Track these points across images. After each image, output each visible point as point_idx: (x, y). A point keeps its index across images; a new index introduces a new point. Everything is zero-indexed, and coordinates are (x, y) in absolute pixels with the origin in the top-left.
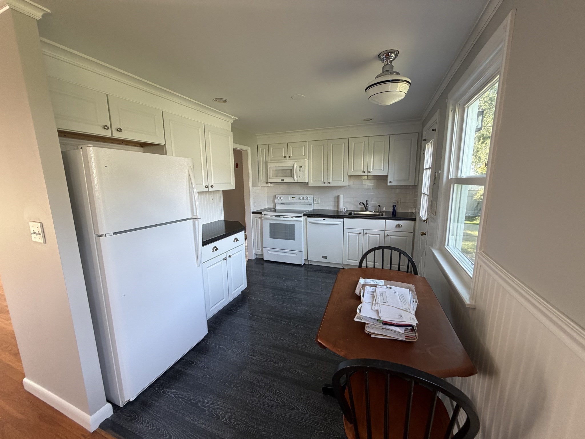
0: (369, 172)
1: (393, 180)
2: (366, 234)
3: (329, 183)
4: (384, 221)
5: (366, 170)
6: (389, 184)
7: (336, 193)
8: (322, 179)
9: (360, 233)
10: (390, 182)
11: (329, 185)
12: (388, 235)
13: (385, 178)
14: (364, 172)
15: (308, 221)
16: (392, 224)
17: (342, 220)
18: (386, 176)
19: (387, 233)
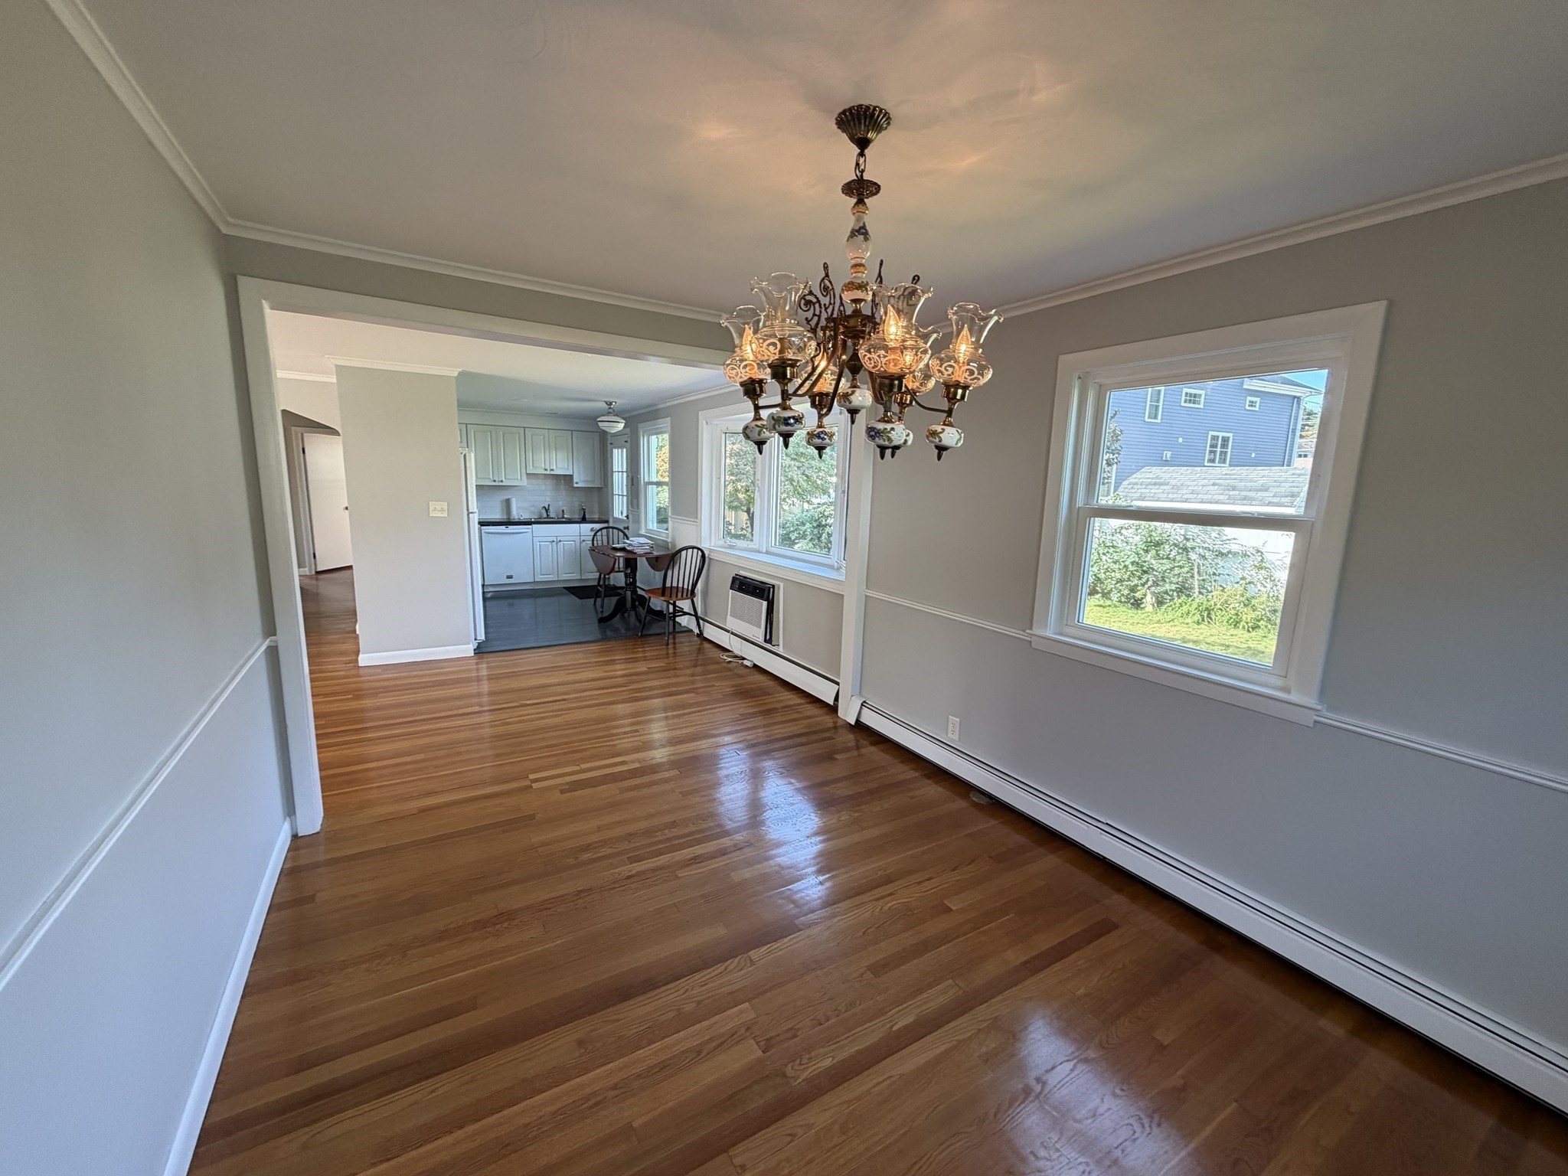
0: (552, 470)
1: (579, 481)
2: (560, 541)
3: (502, 481)
4: (578, 525)
5: (548, 467)
6: (575, 485)
7: (505, 495)
8: (489, 475)
9: (554, 541)
10: (577, 483)
11: (501, 484)
12: (584, 541)
13: (568, 478)
14: (546, 470)
15: (483, 531)
16: (586, 528)
17: (530, 526)
18: (571, 477)
19: (582, 538)
